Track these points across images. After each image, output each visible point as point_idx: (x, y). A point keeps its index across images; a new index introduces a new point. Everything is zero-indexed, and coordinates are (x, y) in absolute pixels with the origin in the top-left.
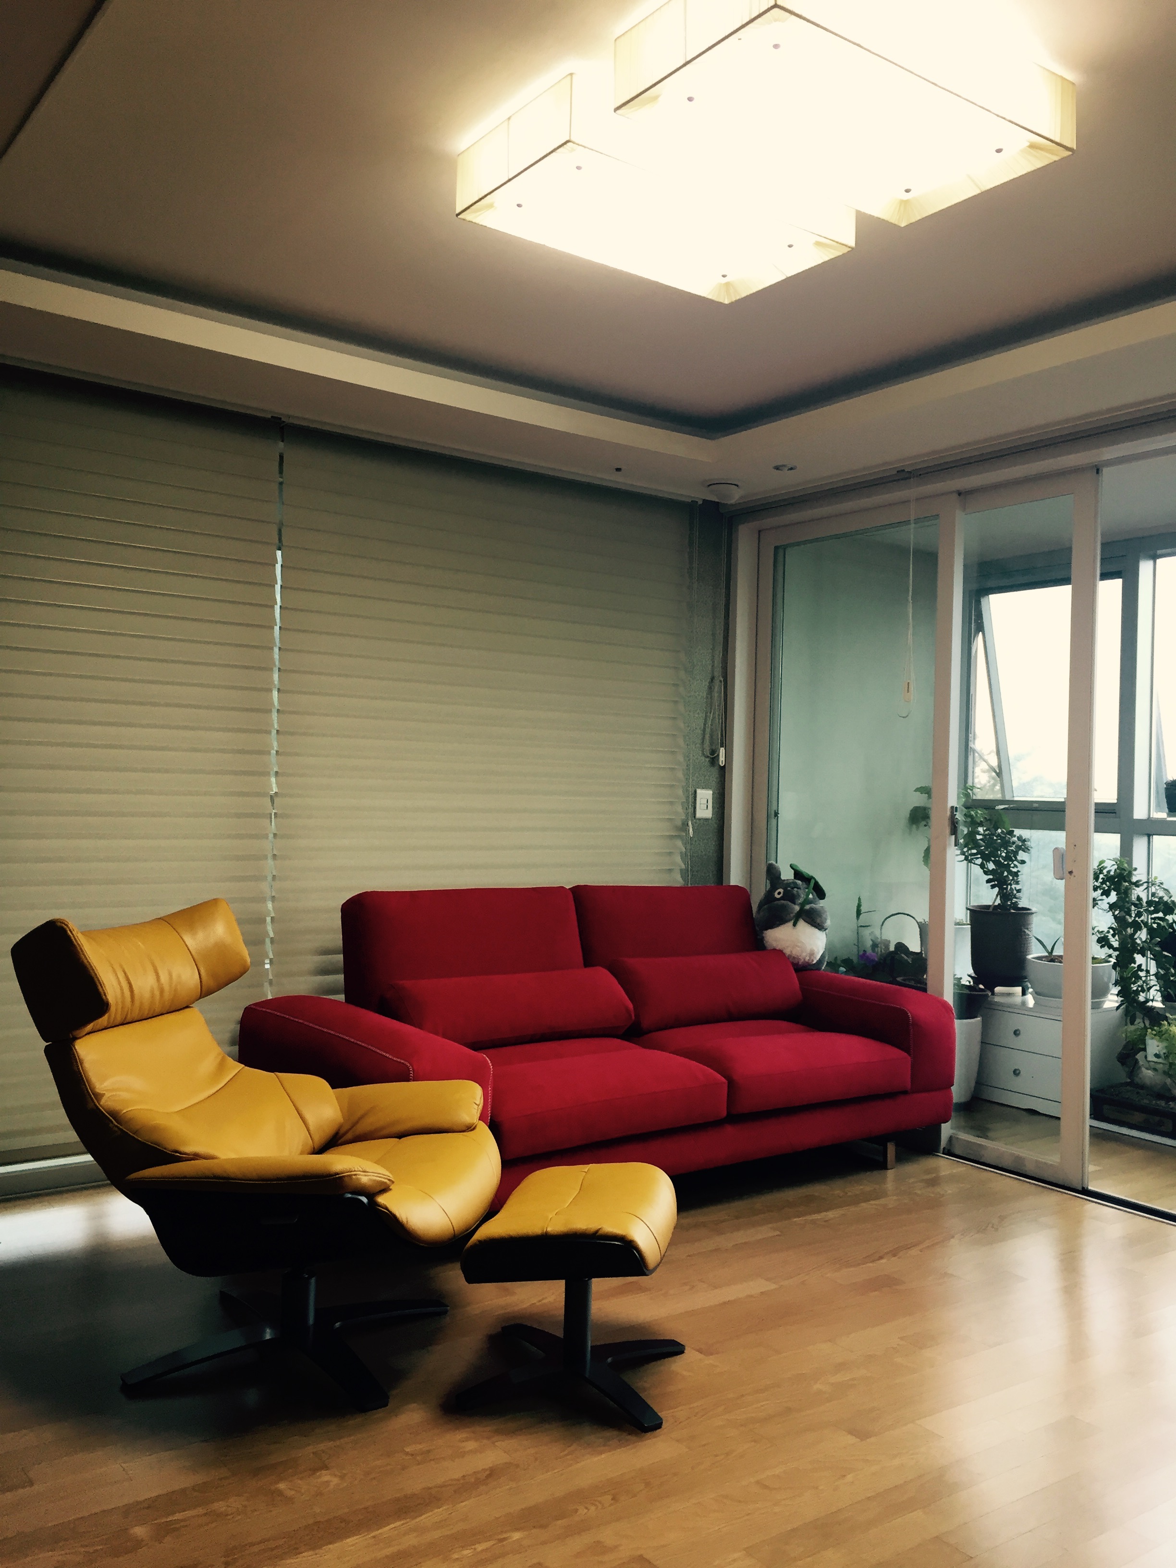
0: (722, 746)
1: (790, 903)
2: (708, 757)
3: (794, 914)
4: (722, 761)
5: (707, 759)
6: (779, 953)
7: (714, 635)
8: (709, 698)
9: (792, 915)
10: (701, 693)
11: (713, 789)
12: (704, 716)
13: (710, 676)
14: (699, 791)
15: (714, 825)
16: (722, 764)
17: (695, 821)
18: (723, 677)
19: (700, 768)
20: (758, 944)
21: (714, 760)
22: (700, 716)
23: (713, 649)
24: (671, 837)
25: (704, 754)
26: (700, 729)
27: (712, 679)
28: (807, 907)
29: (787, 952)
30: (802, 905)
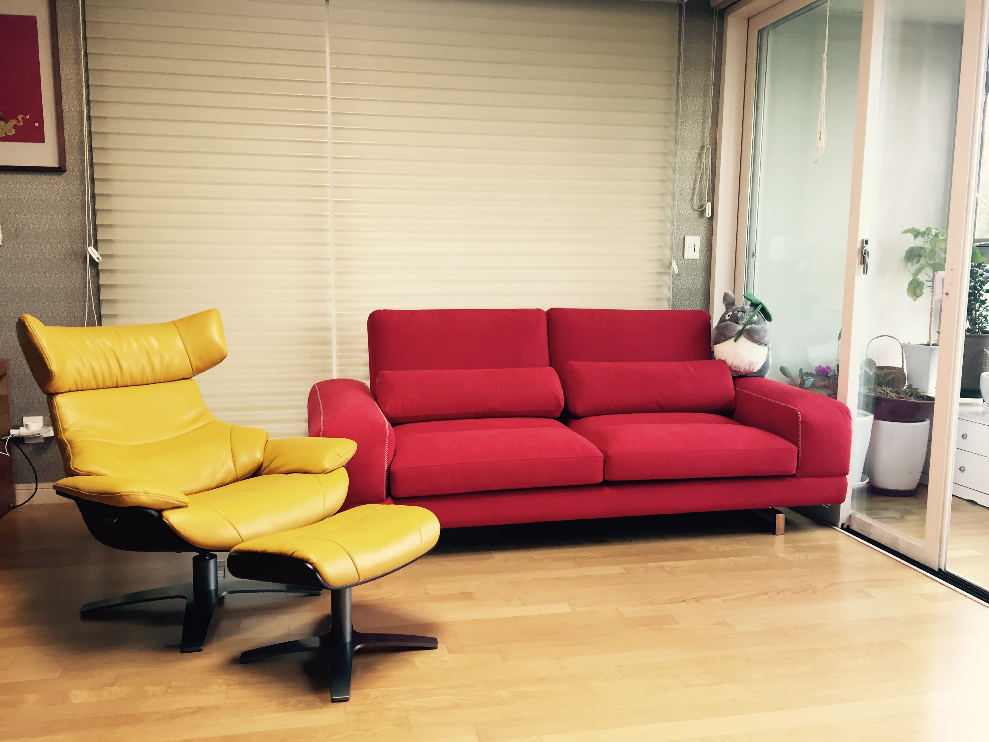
0: (709, 201)
1: (734, 324)
2: (697, 210)
3: (736, 332)
4: (709, 213)
5: (696, 213)
6: (723, 362)
7: (704, 112)
8: (699, 163)
9: (734, 333)
10: (691, 160)
11: (701, 236)
12: (694, 178)
13: (700, 145)
14: (687, 238)
15: (702, 264)
16: (708, 215)
17: (683, 261)
18: (712, 146)
19: (689, 220)
20: (710, 355)
21: (702, 213)
22: (690, 178)
23: (704, 122)
24: (660, 273)
25: (693, 208)
26: (689, 188)
27: (702, 147)
28: (748, 327)
29: (729, 362)
30: (746, 325)
